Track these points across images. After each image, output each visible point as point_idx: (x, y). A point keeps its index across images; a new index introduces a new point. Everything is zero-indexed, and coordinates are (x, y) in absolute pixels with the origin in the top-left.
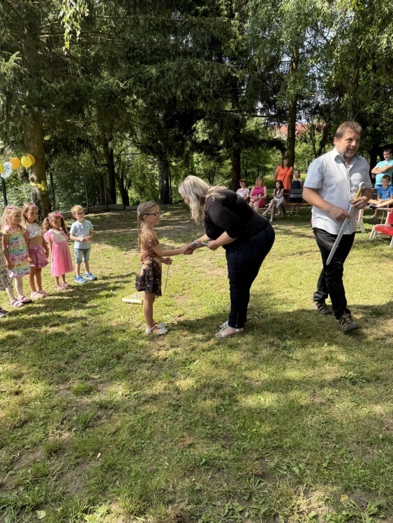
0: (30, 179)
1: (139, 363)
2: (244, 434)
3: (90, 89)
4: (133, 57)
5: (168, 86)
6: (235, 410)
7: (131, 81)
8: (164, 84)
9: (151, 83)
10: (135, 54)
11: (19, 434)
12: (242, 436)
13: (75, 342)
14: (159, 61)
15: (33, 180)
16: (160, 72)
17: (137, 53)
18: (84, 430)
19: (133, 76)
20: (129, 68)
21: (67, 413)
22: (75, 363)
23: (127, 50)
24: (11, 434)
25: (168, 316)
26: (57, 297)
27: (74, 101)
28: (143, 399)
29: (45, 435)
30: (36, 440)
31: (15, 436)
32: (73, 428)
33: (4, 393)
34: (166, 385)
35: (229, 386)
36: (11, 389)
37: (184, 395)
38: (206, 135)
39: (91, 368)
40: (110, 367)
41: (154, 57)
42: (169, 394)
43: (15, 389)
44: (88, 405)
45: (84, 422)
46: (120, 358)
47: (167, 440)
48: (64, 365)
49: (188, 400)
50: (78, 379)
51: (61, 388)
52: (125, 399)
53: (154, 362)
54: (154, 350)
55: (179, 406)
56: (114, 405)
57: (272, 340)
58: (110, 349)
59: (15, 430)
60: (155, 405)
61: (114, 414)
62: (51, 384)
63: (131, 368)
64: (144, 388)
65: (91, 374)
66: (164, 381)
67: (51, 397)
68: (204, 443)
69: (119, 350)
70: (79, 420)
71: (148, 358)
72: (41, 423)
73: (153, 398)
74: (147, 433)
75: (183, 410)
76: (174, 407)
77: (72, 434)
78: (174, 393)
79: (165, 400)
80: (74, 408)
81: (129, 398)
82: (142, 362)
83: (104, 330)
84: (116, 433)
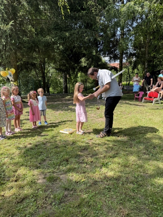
0: (10, 80)
1: (78, 164)
2: (156, 207)
3: (39, 41)
4: (58, 29)
6: (143, 191)
7: (57, 38)
8: (72, 39)
9: (66, 39)
10: (58, 27)
11: (22, 207)
12: (155, 208)
13: (41, 152)
14: (69, 30)
15: (12, 81)
16: (70, 34)
18: (60, 204)
19: (58, 36)
20: (56, 33)
21: (47, 193)
22: (44, 164)
23: (55, 25)
24: (17, 207)
25: (85, 139)
26: (27, 131)
28: (88, 185)
29: (36, 207)
30: (33, 211)
31: (19, 209)
32: (53, 203)
33: (9, 181)
34: (98, 176)
35: (133, 176)
36: (13, 178)
37: (111, 182)
38: (86, 63)
39: (53, 166)
40: (64, 166)
41: (67, 29)
42: (102, 181)
43: (15, 179)
44: (57, 188)
45: (59, 199)
46: (68, 161)
47: (112, 211)
48: (39, 165)
49: (114, 185)
50: (48, 172)
51: (40, 178)
52: (78, 185)
53: (86, 163)
54: (84, 157)
55: (110, 189)
56: (73, 188)
57: (144, 152)
58: (61, 156)
59: (19, 204)
60: (96, 188)
61: (74, 193)
62: (34, 175)
63: (75, 166)
64: (87, 178)
65: (54, 170)
66: (96, 174)
67: (36, 183)
68: (135, 213)
69: (66, 157)
70: (55, 198)
71: (82, 161)
72: (33, 200)
73: (94, 184)
74: (99, 207)
75: (113, 191)
76: (108, 189)
77: (53, 207)
78: (104, 181)
79: (101, 185)
80: (50, 190)
81: (80, 184)
82: (80, 163)
83: (55, 146)
84: (79, 206)
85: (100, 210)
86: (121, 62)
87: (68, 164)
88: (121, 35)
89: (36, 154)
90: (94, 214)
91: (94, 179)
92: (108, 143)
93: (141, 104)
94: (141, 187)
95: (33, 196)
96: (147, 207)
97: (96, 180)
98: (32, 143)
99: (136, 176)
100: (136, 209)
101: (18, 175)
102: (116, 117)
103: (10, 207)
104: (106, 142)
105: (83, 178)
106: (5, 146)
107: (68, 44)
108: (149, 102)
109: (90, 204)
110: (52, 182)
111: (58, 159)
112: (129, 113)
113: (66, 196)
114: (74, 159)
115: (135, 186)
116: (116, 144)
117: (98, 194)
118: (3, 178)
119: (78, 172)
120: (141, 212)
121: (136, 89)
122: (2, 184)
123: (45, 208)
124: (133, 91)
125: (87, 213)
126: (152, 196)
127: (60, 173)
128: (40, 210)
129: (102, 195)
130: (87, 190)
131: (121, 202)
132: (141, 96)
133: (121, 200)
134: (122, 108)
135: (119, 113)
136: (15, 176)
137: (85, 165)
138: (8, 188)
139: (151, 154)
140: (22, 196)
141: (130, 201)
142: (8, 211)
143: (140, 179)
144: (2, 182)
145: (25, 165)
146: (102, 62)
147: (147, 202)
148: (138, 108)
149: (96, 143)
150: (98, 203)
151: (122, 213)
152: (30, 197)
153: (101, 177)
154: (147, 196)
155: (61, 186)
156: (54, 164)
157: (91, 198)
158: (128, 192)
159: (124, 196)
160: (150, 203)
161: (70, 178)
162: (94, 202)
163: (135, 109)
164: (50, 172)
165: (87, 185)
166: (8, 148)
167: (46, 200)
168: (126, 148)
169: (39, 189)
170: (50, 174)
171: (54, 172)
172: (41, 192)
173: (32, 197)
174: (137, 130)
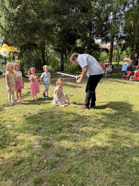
0: (15, 58)
1: (70, 133)
3: (40, 23)
4: (57, 12)
5: (70, 23)
7: (56, 21)
8: (69, 22)
9: (64, 22)
10: (57, 11)
11: (18, 169)
14: (66, 14)
15: (16, 59)
16: (67, 17)
17: (58, 11)
18: (51, 169)
19: (57, 19)
20: (55, 16)
21: (41, 158)
22: (40, 132)
23: (54, 9)
24: (14, 169)
27: (34, 28)
28: (78, 152)
29: (31, 170)
30: (27, 174)
31: (16, 171)
32: (45, 167)
33: (9, 145)
34: (87, 145)
35: (119, 147)
36: (12, 143)
37: (99, 151)
38: (81, 45)
39: (48, 134)
40: (57, 134)
41: (65, 12)
42: (90, 150)
43: (14, 143)
44: (50, 154)
45: (51, 165)
46: (61, 130)
47: (98, 178)
48: (35, 132)
49: (101, 154)
50: (43, 139)
51: (35, 144)
52: (69, 152)
53: (77, 133)
54: (75, 127)
55: (98, 158)
56: (64, 155)
57: (130, 125)
58: (55, 125)
59: (16, 166)
60: (85, 156)
61: (65, 160)
62: (31, 141)
63: (67, 135)
64: (77, 146)
65: (49, 137)
66: (85, 143)
67: (32, 148)
68: (120, 182)
69: (60, 126)
70: (48, 163)
71: (74, 130)
72: (29, 163)
73: (83, 152)
74: (87, 174)
75: (100, 160)
76: (95, 158)
77: (45, 171)
78: (93, 150)
79: (90, 153)
80: (44, 155)
81: (70, 151)
82: (71, 132)
83: (50, 116)
84: (69, 172)
85: (88, 177)
86: (112, 44)
87: (61, 132)
88: (113, 19)
89: (33, 122)
90: (82, 180)
91: (84, 147)
92: (97, 115)
93: (129, 82)
94: (126, 158)
95: (29, 159)
96: (132, 177)
97: (85, 149)
98: (31, 112)
99: (122, 147)
100: (121, 178)
101: (17, 141)
102: (105, 93)
103: (8, 169)
104: (96, 115)
105: (74, 146)
106: (8, 114)
107: (65, 27)
108: (136, 81)
109: (78, 171)
110: (46, 149)
111: (53, 128)
112: (117, 90)
113: (58, 162)
114: (67, 129)
115: (121, 156)
116: (104, 117)
117: (86, 162)
118: (4, 142)
119: (69, 141)
120: (125, 181)
121: (124, 69)
122: (3, 147)
123: (39, 172)
124: (122, 71)
125: (75, 178)
126: (136, 166)
127: (54, 140)
128: (34, 173)
129: (90, 162)
130: (77, 157)
131: (107, 170)
132: (128, 75)
133: (108, 169)
134: (111, 85)
135: (108, 89)
136: (15, 141)
137: (76, 134)
138: (8, 151)
139: (137, 128)
140: (19, 159)
141: (116, 170)
142: (6, 172)
143: (126, 150)
144: (3, 146)
145: (23, 132)
146: (95, 44)
147: (131, 172)
148: (125, 86)
149: (86, 115)
150: (86, 170)
151: (108, 182)
152: (26, 161)
153: (90, 146)
154: (131, 167)
155: (53, 152)
156: (49, 132)
157: (79, 165)
158: (114, 162)
159: (110, 165)
160: (134, 174)
161: (62, 145)
162: (82, 169)
163: (123, 86)
164: (45, 139)
165: (76, 153)
166: (10, 116)
167: (40, 164)
168: (114, 121)
169: (34, 154)
170: (44, 140)
171: (48, 140)
172: (36, 157)
173: (28, 161)
174: (124, 105)
